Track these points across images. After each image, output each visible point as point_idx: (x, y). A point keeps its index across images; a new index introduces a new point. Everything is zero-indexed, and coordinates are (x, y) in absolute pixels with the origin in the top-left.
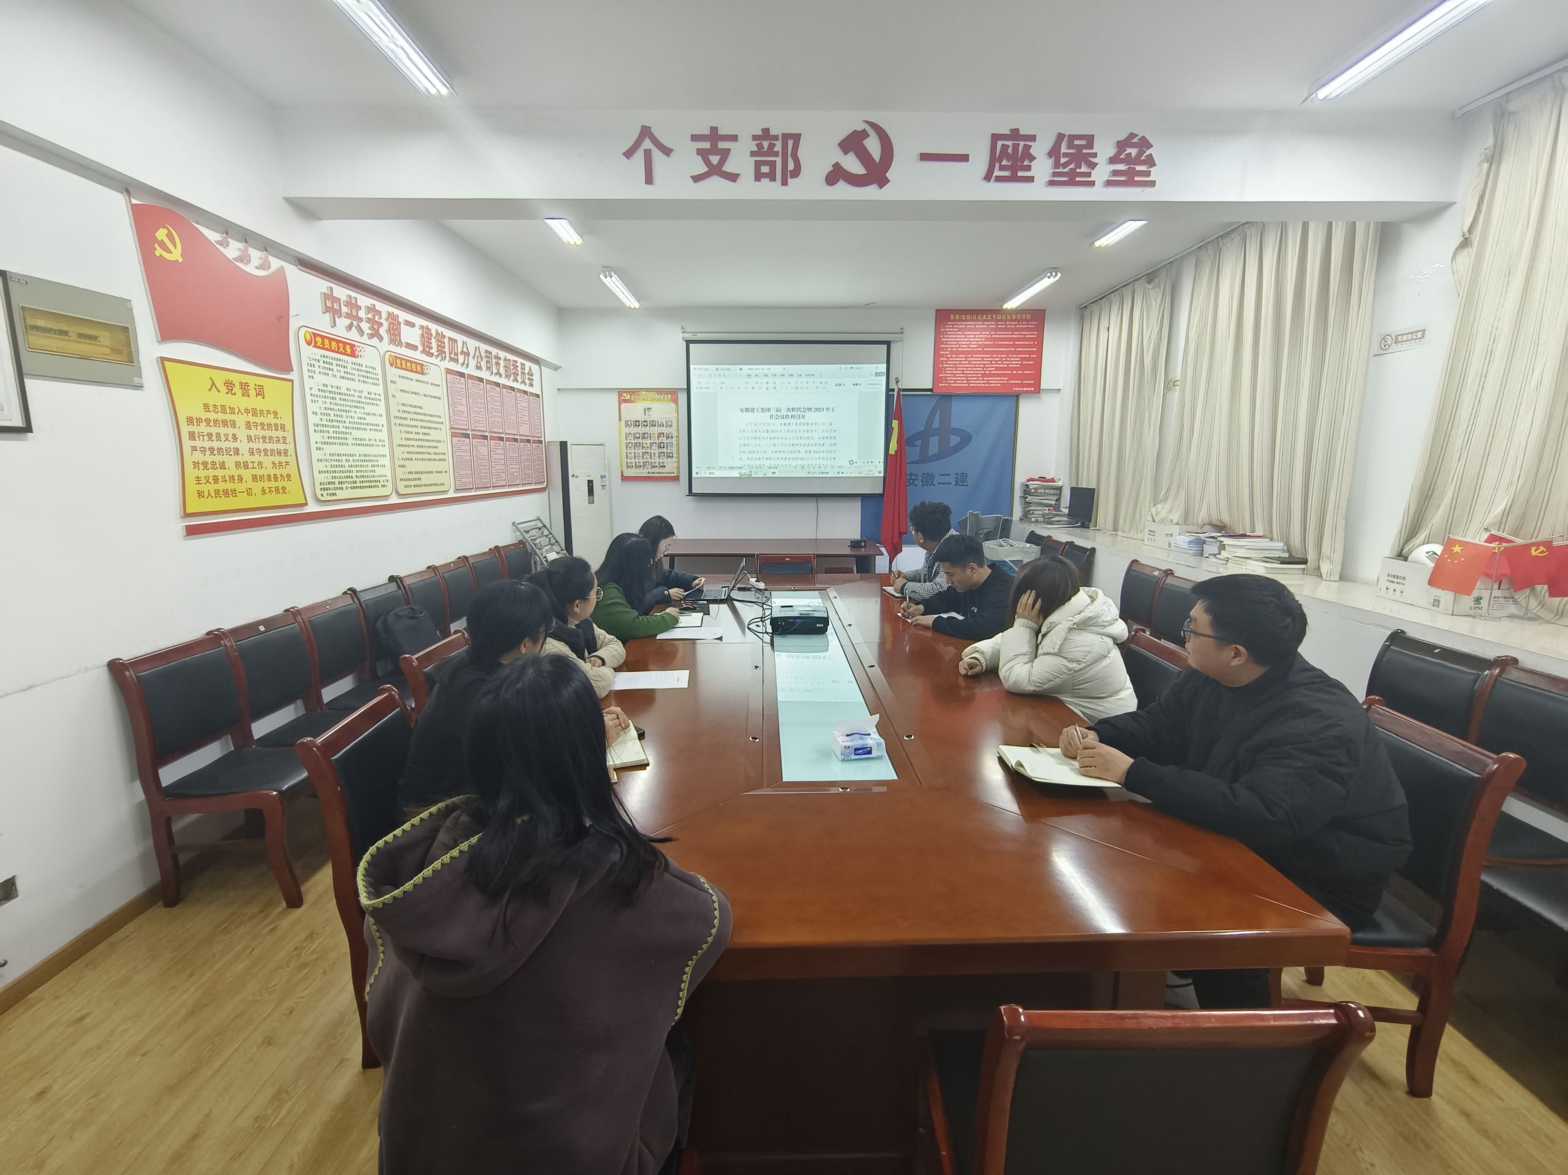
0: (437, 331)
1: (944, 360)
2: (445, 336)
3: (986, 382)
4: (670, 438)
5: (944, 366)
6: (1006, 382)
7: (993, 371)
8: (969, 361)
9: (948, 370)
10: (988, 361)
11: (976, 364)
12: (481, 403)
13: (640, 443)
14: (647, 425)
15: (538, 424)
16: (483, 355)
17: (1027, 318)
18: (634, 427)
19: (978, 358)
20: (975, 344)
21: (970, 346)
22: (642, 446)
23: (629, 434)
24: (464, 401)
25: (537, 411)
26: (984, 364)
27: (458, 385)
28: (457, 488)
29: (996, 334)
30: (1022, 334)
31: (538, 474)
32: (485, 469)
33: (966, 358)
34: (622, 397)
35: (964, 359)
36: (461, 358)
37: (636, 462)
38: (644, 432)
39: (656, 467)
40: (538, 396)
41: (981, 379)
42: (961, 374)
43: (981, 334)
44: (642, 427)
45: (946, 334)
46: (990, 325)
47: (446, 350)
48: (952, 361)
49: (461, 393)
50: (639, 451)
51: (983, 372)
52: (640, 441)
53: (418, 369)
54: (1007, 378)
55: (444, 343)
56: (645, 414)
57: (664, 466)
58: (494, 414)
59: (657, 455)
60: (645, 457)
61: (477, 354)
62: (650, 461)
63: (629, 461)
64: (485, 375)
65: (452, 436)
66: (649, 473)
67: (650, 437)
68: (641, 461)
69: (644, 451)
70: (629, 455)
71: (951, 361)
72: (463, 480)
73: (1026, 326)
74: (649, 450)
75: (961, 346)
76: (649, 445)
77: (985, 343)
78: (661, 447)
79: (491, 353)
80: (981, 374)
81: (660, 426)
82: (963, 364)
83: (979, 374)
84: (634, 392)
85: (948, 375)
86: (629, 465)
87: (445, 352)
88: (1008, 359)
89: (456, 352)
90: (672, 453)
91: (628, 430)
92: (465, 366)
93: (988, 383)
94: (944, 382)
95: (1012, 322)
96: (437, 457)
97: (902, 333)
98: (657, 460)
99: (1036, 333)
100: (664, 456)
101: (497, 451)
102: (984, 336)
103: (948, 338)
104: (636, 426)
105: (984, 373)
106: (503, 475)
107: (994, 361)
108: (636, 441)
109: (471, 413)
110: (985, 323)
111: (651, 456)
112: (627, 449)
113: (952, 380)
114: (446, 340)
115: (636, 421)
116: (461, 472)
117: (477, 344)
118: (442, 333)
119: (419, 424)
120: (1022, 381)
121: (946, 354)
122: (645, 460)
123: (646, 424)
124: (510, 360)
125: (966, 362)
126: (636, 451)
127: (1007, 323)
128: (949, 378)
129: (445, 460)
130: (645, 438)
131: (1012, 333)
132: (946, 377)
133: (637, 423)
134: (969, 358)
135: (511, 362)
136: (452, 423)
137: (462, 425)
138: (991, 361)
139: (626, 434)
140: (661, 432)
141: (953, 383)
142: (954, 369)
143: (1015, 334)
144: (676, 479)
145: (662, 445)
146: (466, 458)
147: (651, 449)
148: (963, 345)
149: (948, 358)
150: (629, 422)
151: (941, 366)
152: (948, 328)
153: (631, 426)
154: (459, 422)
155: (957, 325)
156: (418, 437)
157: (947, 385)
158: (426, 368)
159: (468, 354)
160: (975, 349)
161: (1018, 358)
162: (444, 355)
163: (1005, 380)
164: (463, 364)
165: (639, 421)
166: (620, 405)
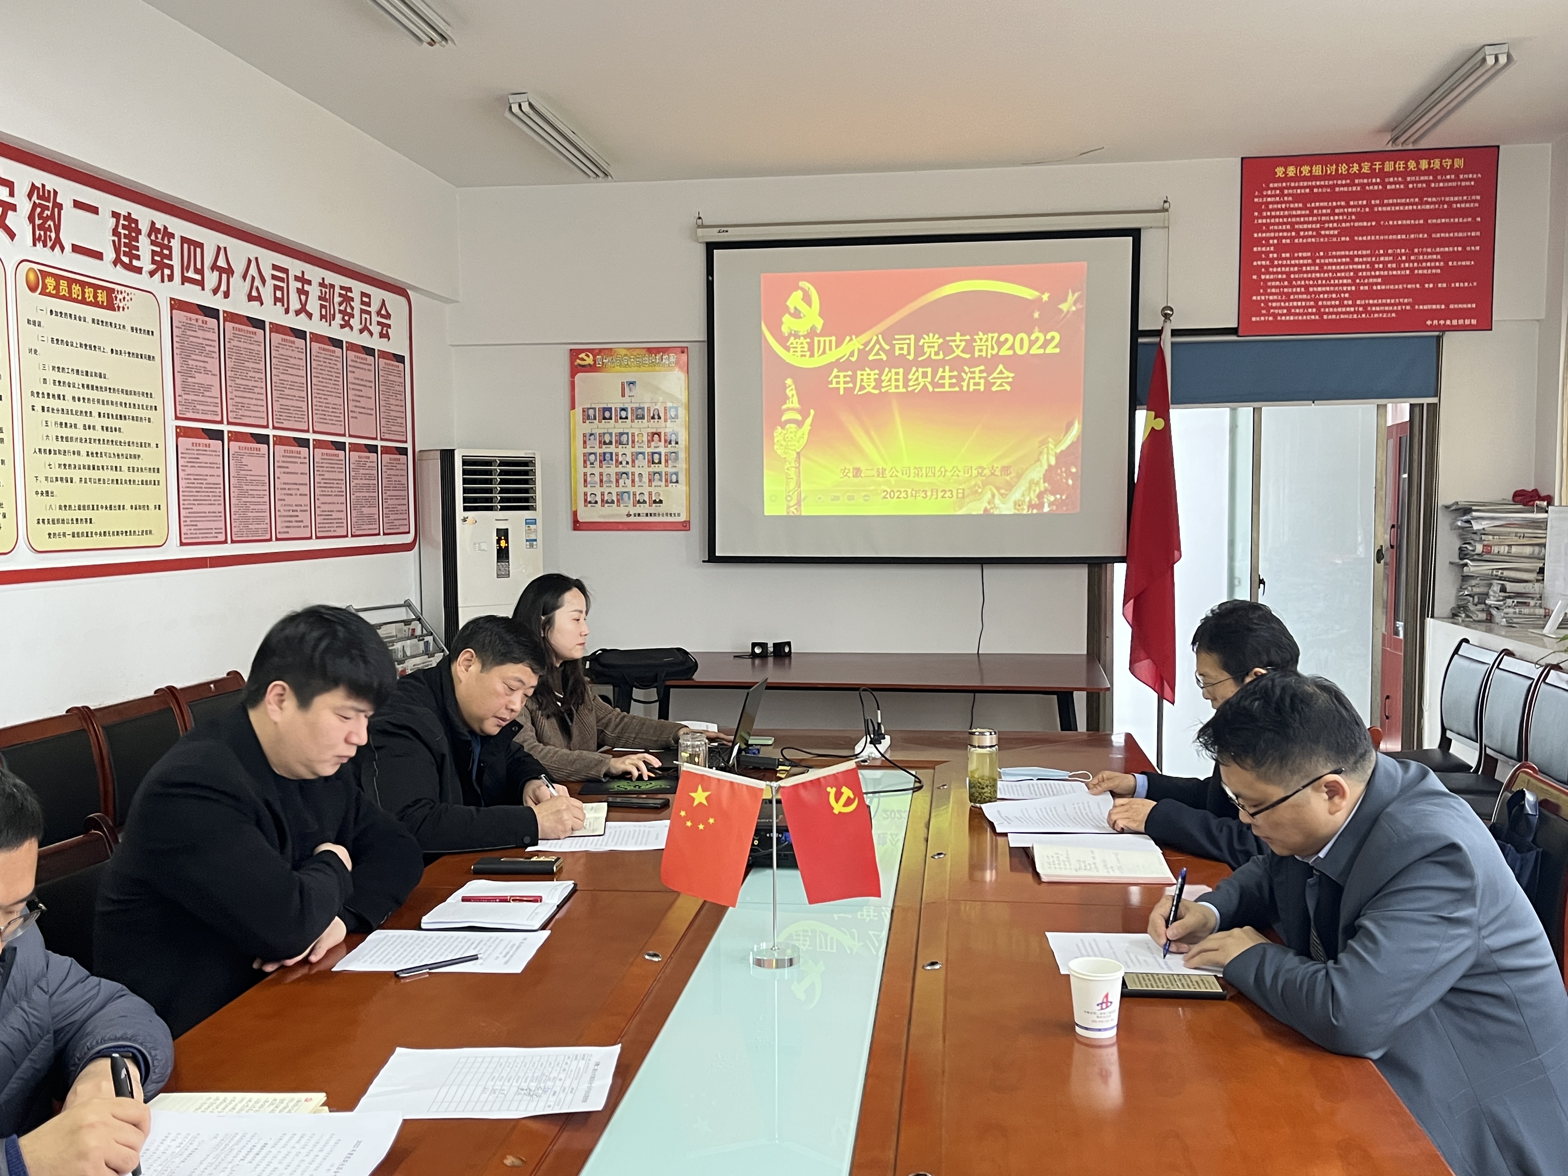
0: (153, 223)
1: (1262, 266)
2: (172, 236)
3: (1361, 309)
4: (673, 443)
5: (1263, 277)
6: (1408, 308)
7: (1377, 284)
8: (1321, 265)
9: (1272, 287)
10: (1366, 263)
11: (1336, 271)
12: (258, 371)
13: (611, 454)
14: (626, 418)
15: (398, 414)
16: (268, 272)
17: (1456, 166)
18: (600, 422)
19: (1341, 257)
20: (1334, 229)
21: (1323, 232)
22: (617, 461)
23: (591, 435)
24: (213, 365)
25: (398, 388)
26: (1356, 271)
27: (200, 333)
28: (184, 541)
29: (1383, 205)
30: (1445, 202)
31: (392, 517)
32: (258, 503)
33: (1313, 258)
34: (578, 361)
35: (1310, 261)
36: (211, 279)
37: (603, 494)
38: (621, 431)
39: (645, 502)
40: (400, 359)
41: (1350, 302)
42: (1301, 293)
43: (1348, 206)
44: (616, 421)
45: (1268, 210)
46: (1369, 184)
47: (176, 262)
48: (1282, 266)
49: (208, 348)
50: (609, 471)
51: (1353, 288)
52: (612, 449)
53: (99, 299)
54: (1410, 300)
55: (170, 248)
56: (623, 395)
57: (661, 502)
58: (287, 392)
59: (645, 479)
60: (621, 482)
61: (253, 271)
62: (631, 490)
63: (589, 490)
64: (270, 313)
65: (178, 436)
66: (629, 515)
67: (633, 442)
68: (614, 490)
69: (621, 469)
70: (589, 479)
71: (1278, 266)
72: (200, 525)
73: (1454, 184)
74: (629, 469)
75: (1302, 233)
76: (629, 459)
77: (1356, 224)
78: (653, 463)
79: (286, 271)
80: (1349, 292)
81: (653, 418)
82: (1307, 272)
83: (1344, 292)
84: (601, 350)
85: (1271, 298)
86: (589, 500)
87: (171, 267)
88: (1412, 258)
89: (199, 266)
90: (676, 474)
91: (588, 428)
92: (220, 294)
93: (1366, 312)
94: (1264, 312)
95: (1420, 176)
96: (138, 476)
97: (1167, 210)
98: (646, 490)
99: (1478, 197)
100: (661, 480)
101: (292, 468)
102: (1354, 210)
103: (1271, 217)
104: (605, 418)
105: (1358, 291)
106: (305, 517)
107: (1379, 263)
108: (605, 449)
109: (229, 389)
110: (1357, 181)
111: (633, 481)
112: (585, 467)
113: (1281, 308)
114: (175, 244)
115: (605, 409)
116: (196, 509)
117: (254, 251)
118: (165, 228)
119: (96, 408)
120: (1447, 306)
121: (1267, 253)
122: (620, 489)
123: (624, 414)
124: (332, 286)
125: (1313, 268)
126: (605, 470)
127: (1409, 179)
128: (1274, 304)
129: (155, 483)
130: (621, 444)
131: (1421, 199)
132: (1266, 302)
133: (606, 414)
134: (1320, 258)
135: (337, 290)
136: (178, 408)
137: (204, 412)
138: (1372, 264)
139: (584, 435)
140: (654, 431)
141: (1285, 315)
142: (1286, 283)
143: (1427, 203)
144: (685, 526)
145: (656, 457)
146: (210, 480)
147: (633, 466)
148: (1304, 230)
149: (1273, 259)
150: (591, 412)
151: (1255, 277)
152: (1271, 196)
153: (595, 419)
154: (198, 407)
155: (1290, 188)
156: (89, 434)
157: (1271, 318)
158: (120, 296)
159: (230, 271)
160: (1335, 239)
161: (1437, 253)
162: (167, 272)
163: (1406, 304)
164: (215, 291)
165: (610, 409)
166: (573, 375)
